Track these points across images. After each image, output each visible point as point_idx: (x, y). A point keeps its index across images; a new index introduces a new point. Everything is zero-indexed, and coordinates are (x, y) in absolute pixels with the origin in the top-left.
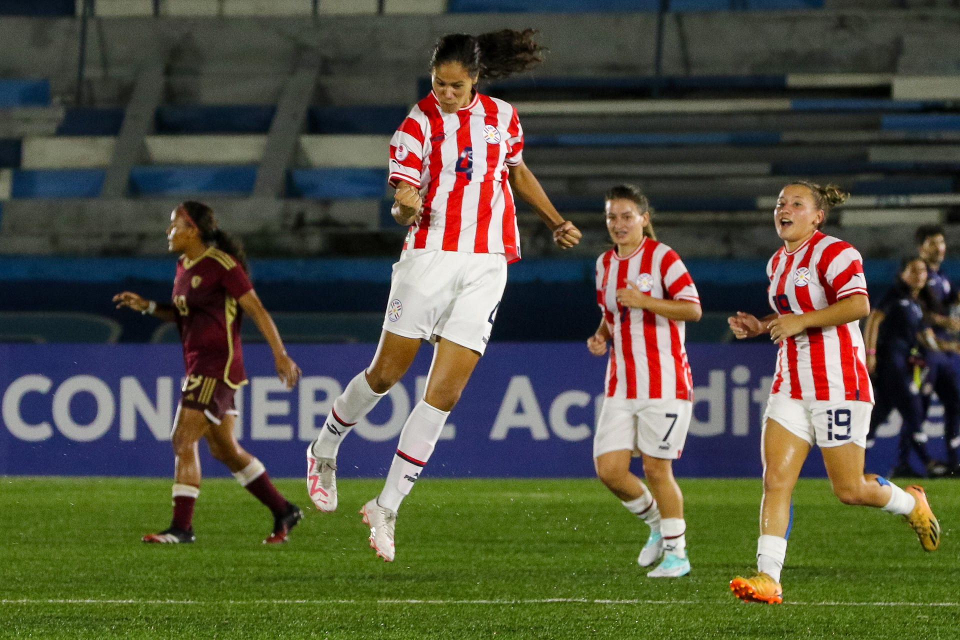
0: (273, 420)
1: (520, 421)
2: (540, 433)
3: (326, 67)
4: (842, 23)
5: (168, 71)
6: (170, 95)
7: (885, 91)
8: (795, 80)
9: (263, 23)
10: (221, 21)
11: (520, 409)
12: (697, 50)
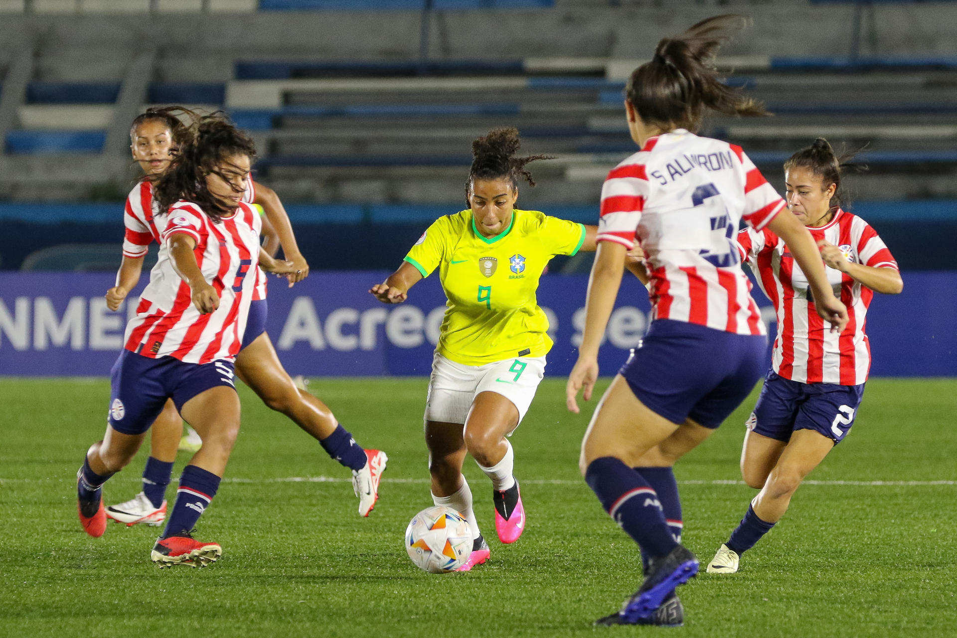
0: (109, 333)
1: (302, 334)
2: (317, 342)
3: (162, 52)
4: (568, 19)
5: (37, 55)
6: (37, 74)
7: (600, 73)
8: (533, 63)
9: (114, 18)
10: (79, 17)
11: (302, 324)
12: (456, 40)
